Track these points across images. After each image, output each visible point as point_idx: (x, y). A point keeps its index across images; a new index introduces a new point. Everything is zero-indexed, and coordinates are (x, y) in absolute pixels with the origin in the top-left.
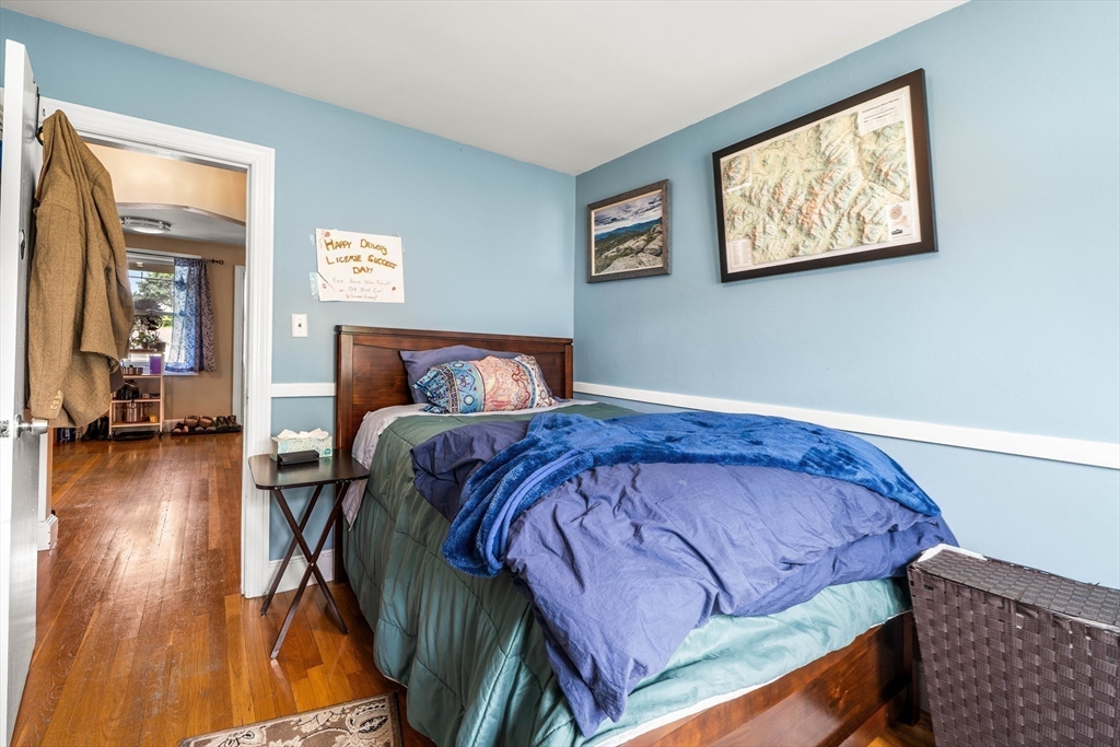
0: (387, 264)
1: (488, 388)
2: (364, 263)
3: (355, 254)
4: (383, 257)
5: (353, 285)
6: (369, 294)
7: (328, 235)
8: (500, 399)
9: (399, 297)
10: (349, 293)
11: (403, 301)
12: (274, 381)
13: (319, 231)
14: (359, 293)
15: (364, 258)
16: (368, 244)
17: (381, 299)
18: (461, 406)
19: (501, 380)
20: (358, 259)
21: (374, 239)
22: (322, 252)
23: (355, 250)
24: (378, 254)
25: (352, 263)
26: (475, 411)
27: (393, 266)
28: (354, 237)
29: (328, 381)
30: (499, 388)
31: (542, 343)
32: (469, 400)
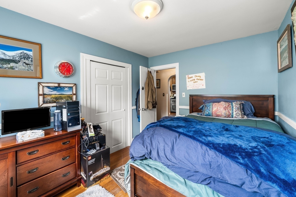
0: (201, 80)
1: (214, 110)
2: (196, 80)
3: (194, 79)
4: (200, 78)
5: (194, 86)
6: (197, 87)
7: (188, 76)
8: (218, 114)
9: (204, 87)
10: (193, 87)
11: (205, 88)
12: (179, 105)
13: (187, 76)
14: (195, 87)
15: (196, 79)
16: (196, 76)
17: (200, 88)
18: (205, 114)
19: (219, 108)
20: (194, 80)
21: (197, 75)
22: (187, 80)
23: (194, 78)
24: (199, 78)
25: (193, 81)
26: (210, 116)
27: (202, 80)
28: (193, 75)
29: (188, 106)
30: (217, 111)
31: (262, 97)
32: (207, 113)
